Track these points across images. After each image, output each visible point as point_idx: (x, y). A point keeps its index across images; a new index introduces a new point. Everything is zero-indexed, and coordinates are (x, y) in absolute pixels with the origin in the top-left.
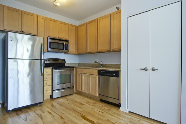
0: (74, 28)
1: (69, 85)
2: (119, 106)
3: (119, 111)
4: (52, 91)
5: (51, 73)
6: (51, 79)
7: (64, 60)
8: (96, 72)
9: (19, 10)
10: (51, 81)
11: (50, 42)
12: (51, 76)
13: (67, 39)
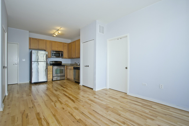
0: (66, 44)
1: (62, 74)
2: (79, 83)
3: (79, 85)
4: (53, 77)
5: (52, 68)
6: (52, 71)
7: (61, 62)
8: (72, 68)
9: (37, 39)
10: (52, 72)
11: (52, 53)
12: (52, 69)
13: (62, 51)
